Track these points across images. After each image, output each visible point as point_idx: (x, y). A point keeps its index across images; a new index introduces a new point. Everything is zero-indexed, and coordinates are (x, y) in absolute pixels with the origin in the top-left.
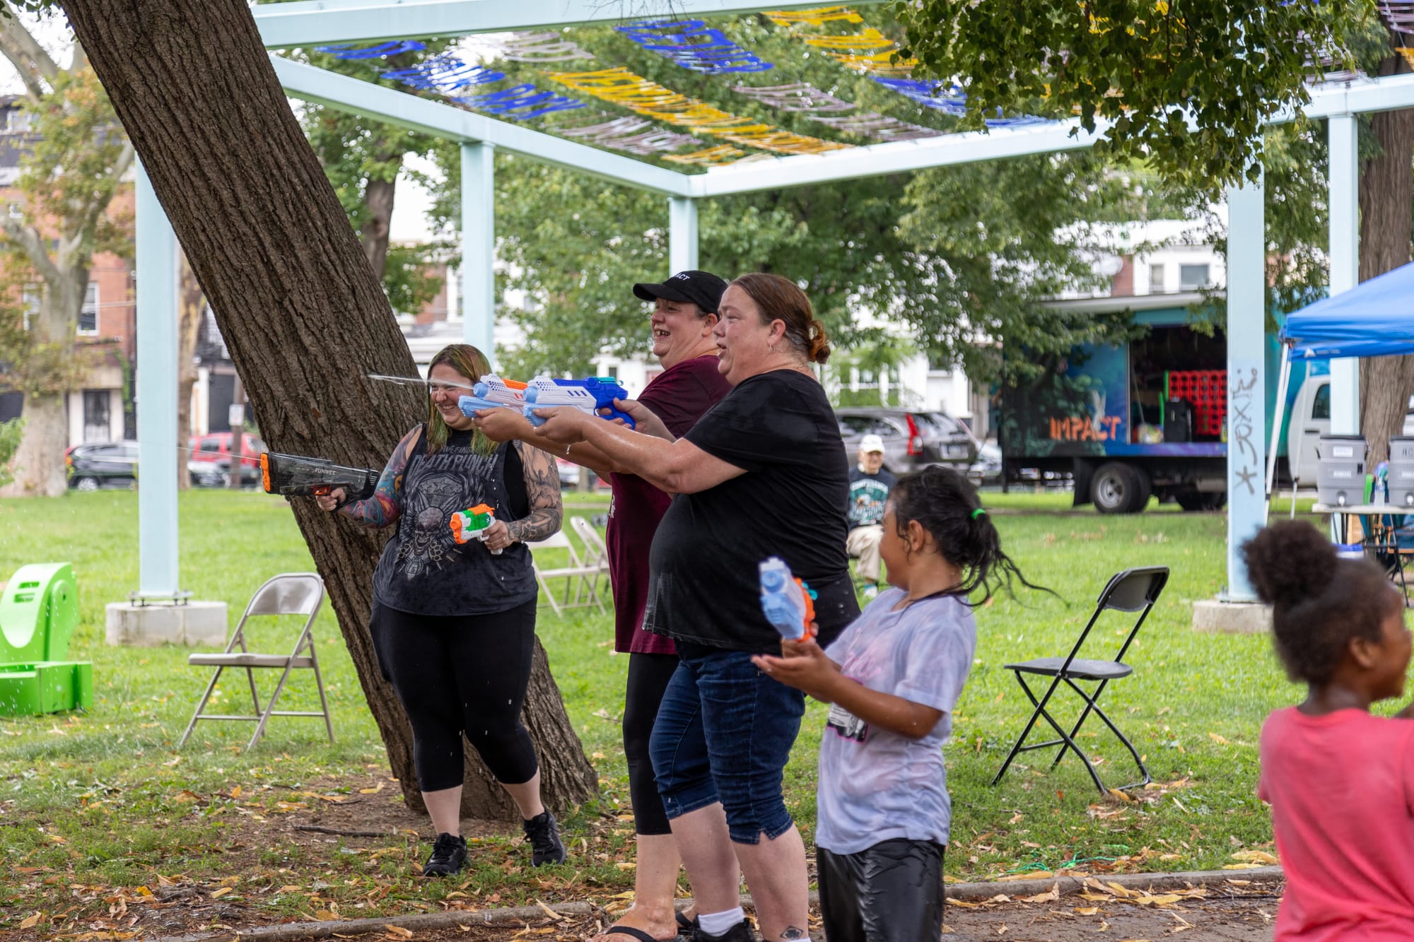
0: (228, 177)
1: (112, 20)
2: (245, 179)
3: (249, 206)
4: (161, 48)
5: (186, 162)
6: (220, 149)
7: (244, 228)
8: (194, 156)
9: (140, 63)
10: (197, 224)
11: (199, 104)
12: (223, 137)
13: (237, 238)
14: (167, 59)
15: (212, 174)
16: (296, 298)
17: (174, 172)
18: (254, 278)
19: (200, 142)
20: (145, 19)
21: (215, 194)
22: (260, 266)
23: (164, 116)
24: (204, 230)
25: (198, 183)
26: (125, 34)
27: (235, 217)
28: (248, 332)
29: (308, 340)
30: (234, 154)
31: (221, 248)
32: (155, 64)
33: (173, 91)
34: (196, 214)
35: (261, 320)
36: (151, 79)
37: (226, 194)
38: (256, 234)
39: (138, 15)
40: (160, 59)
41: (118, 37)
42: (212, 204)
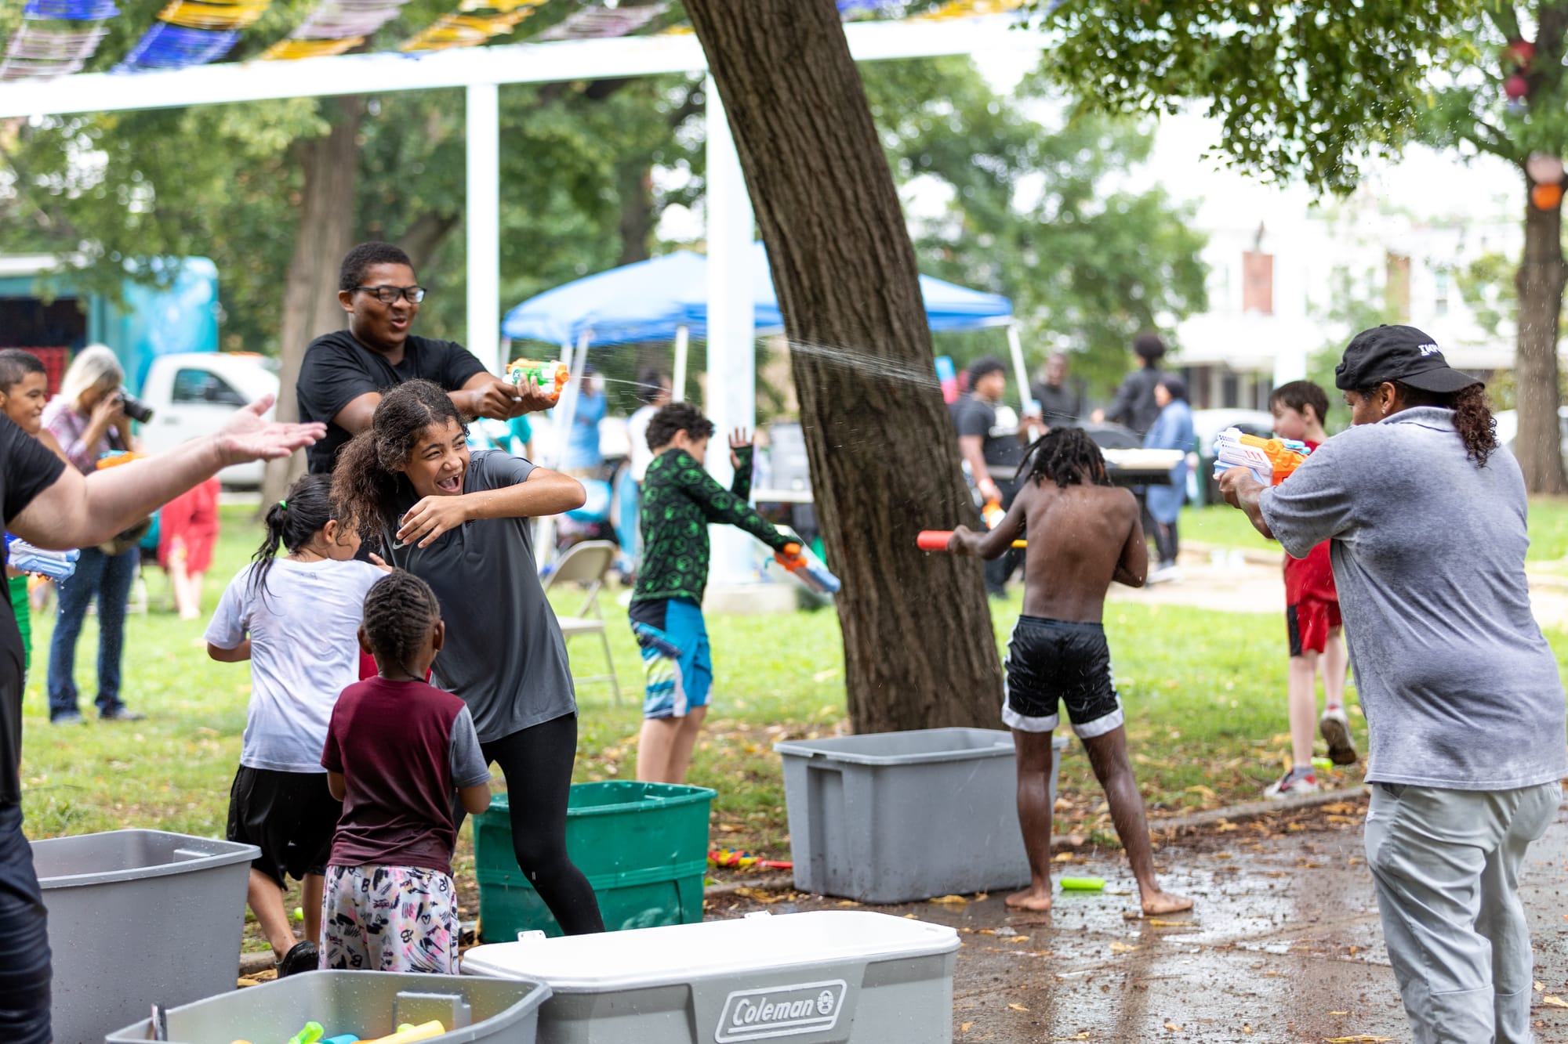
0: (853, 180)
1: (771, 33)
2: (865, 179)
3: (865, 205)
4: (809, 60)
5: (817, 163)
6: (848, 153)
7: (859, 224)
8: (826, 158)
9: (790, 73)
10: (814, 220)
11: (835, 112)
12: (851, 142)
13: (853, 232)
14: (813, 70)
15: (840, 175)
16: (892, 287)
17: (804, 172)
18: (860, 269)
19: (834, 146)
20: (799, 34)
21: (840, 192)
22: (868, 258)
23: (804, 121)
24: (821, 225)
25: (826, 181)
26: (780, 45)
27: (854, 216)
28: (842, 315)
29: (896, 325)
30: (857, 157)
31: (835, 241)
32: (803, 74)
33: (814, 97)
34: (817, 209)
35: (859, 306)
36: (796, 86)
37: (849, 193)
38: (869, 230)
39: (794, 29)
40: (808, 70)
41: (773, 47)
42: (835, 201)
